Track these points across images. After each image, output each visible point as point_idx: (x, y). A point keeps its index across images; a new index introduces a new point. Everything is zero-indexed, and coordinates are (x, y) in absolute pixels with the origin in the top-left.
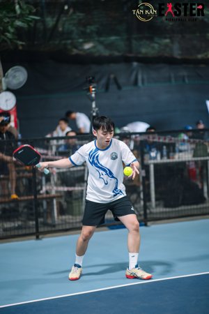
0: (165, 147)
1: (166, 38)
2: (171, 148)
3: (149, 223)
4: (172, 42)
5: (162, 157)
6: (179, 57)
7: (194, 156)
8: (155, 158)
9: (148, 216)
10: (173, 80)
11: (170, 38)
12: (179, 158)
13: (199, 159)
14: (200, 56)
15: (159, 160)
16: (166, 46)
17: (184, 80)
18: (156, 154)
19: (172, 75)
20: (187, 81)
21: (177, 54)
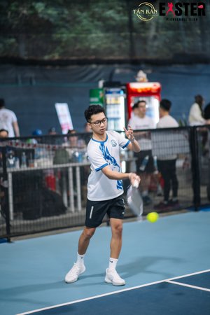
0: (24, 153)
1: (10, 37)
2: (31, 155)
3: (12, 239)
4: (18, 41)
5: (21, 164)
6: (26, 58)
7: (54, 163)
8: (14, 165)
9: (11, 231)
10: (20, 81)
11: (15, 37)
12: (38, 165)
13: (59, 166)
14: (46, 58)
15: (17, 168)
16: (11, 45)
17: (31, 82)
18: (15, 162)
19: (19, 77)
20: (34, 83)
21: (24, 54)
